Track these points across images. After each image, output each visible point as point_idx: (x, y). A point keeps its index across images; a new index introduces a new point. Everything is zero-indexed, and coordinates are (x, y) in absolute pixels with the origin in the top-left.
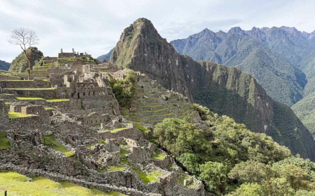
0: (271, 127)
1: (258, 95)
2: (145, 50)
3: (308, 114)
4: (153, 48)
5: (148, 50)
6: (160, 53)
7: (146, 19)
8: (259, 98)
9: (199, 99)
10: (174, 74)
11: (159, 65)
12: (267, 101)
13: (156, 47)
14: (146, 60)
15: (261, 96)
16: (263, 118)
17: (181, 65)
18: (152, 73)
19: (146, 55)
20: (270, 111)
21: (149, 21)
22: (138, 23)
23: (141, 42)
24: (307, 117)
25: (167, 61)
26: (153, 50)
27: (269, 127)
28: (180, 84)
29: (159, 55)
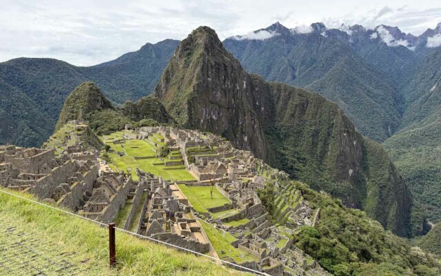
0: (358, 172)
1: (345, 132)
2: (210, 73)
3: (404, 153)
4: (218, 70)
5: (212, 73)
6: (226, 76)
7: (209, 29)
8: (345, 134)
9: (269, 134)
10: (242, 104)
11: (225, 92)
12: (355, 139)
13: (222, 68)
14: (210, 86)
15: (348, 132)
16: (349, 161)
17: (249, 88)
18: (216, 104)
19: (210, 79)
20: (358, 152)
21: (213, 31)
22: (198, 34)
23: (204, 62)
24: (402, 156)
25: (235, 87)
26: (218, 72)
27: (354, 172)
28: (250, 117)
29: (225, 79)
